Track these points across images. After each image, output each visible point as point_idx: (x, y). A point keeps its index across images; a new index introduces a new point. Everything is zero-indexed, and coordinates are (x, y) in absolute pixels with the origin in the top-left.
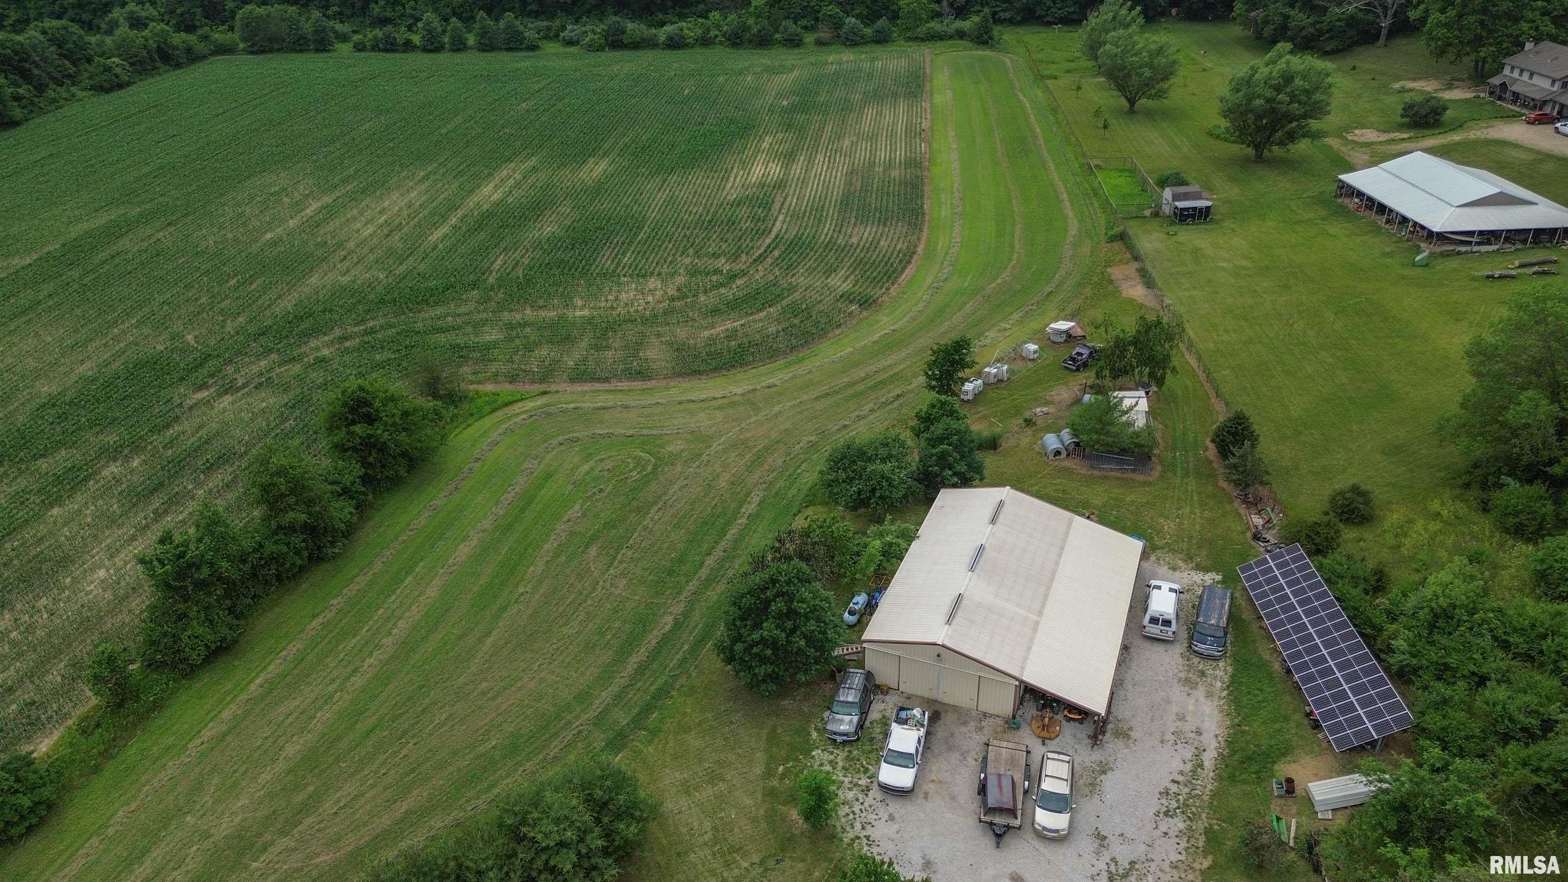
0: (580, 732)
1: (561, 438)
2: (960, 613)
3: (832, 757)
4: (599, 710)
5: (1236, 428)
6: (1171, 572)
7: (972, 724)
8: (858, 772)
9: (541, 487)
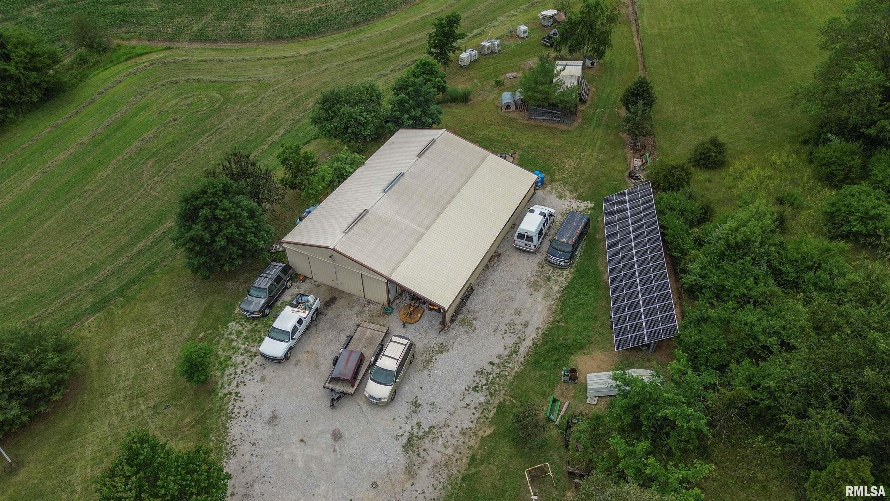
0: (77, 295)
1: (165, 81)
2: (360, 224)
3: (241, 328)
4: (98, 280)
5: (638, 90)
6: (558, 199)
7: (357, 308)
8: (254, 342)
9: (136, 115)
